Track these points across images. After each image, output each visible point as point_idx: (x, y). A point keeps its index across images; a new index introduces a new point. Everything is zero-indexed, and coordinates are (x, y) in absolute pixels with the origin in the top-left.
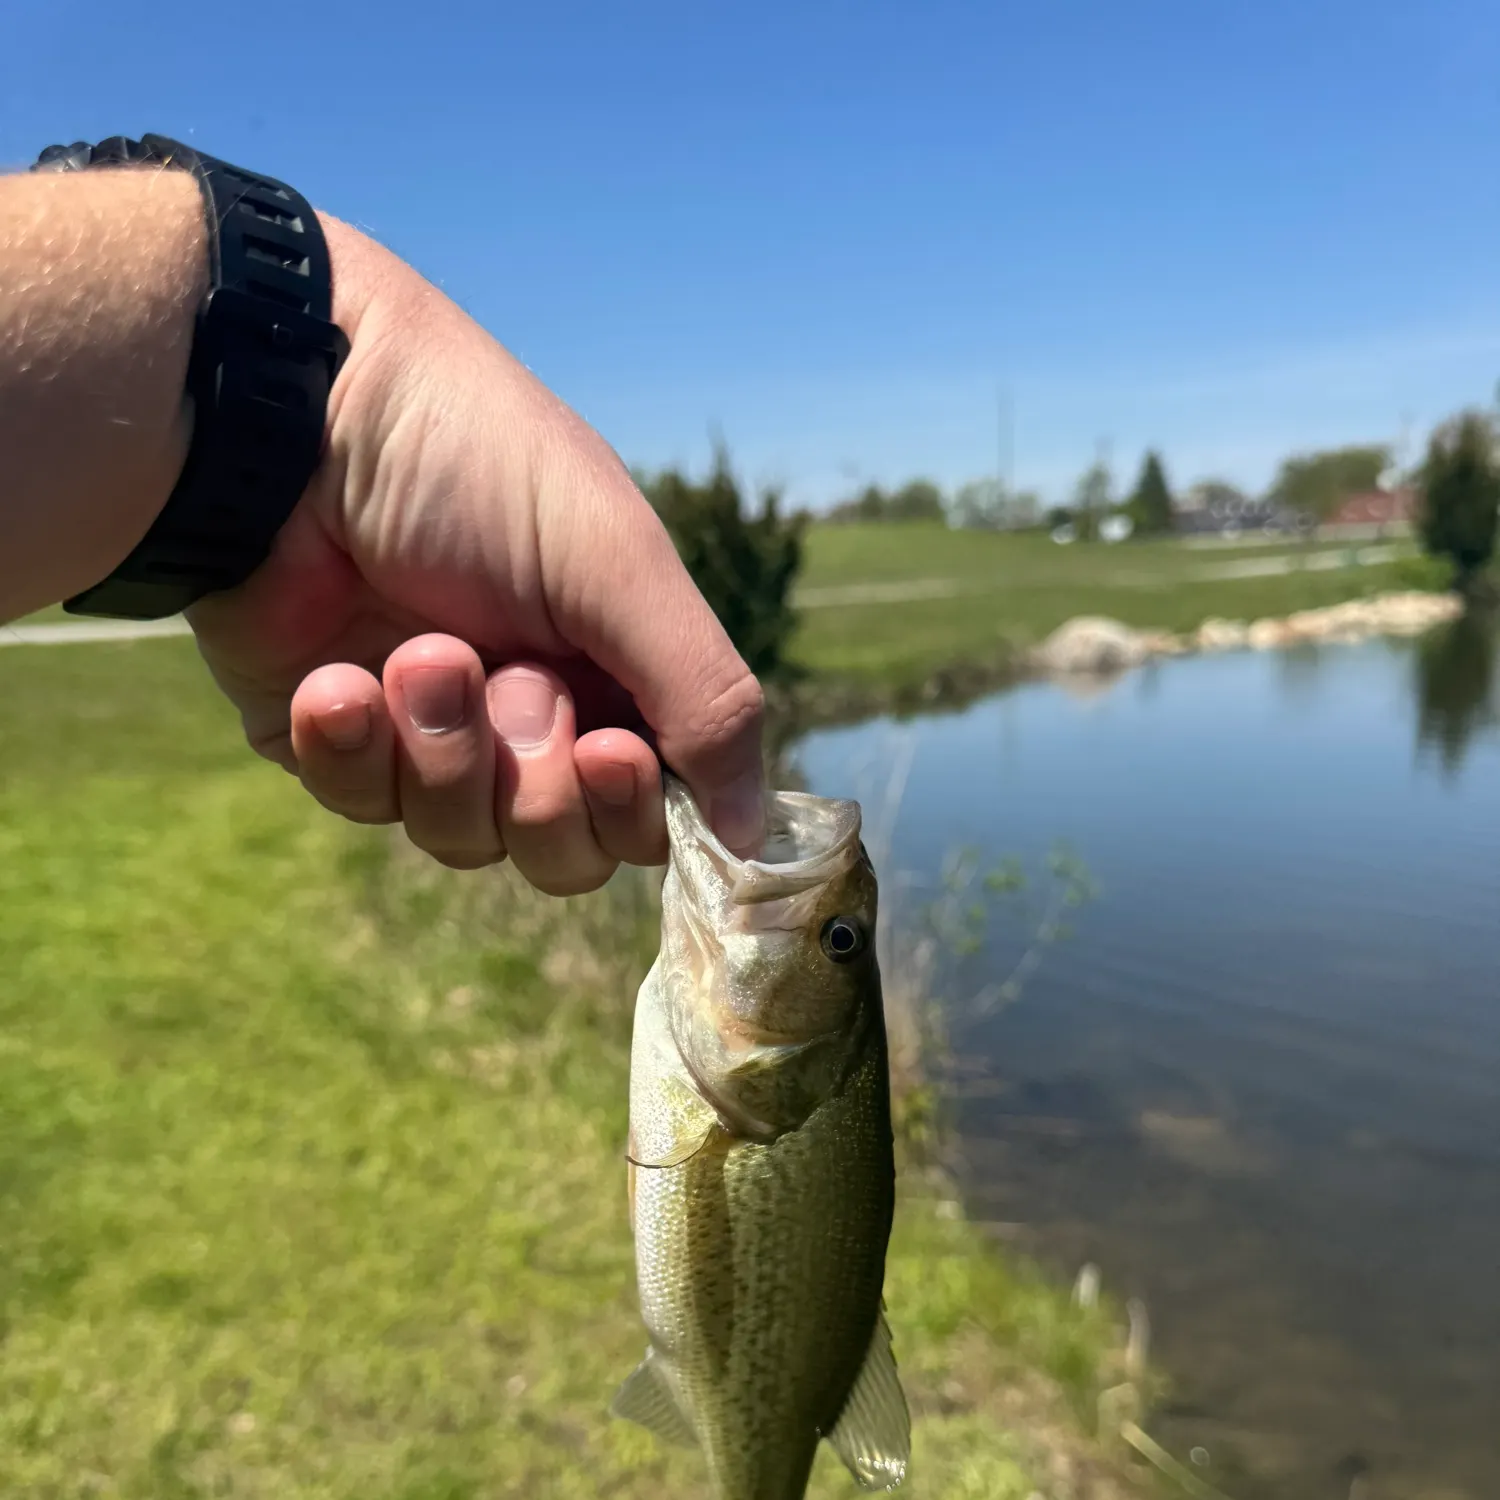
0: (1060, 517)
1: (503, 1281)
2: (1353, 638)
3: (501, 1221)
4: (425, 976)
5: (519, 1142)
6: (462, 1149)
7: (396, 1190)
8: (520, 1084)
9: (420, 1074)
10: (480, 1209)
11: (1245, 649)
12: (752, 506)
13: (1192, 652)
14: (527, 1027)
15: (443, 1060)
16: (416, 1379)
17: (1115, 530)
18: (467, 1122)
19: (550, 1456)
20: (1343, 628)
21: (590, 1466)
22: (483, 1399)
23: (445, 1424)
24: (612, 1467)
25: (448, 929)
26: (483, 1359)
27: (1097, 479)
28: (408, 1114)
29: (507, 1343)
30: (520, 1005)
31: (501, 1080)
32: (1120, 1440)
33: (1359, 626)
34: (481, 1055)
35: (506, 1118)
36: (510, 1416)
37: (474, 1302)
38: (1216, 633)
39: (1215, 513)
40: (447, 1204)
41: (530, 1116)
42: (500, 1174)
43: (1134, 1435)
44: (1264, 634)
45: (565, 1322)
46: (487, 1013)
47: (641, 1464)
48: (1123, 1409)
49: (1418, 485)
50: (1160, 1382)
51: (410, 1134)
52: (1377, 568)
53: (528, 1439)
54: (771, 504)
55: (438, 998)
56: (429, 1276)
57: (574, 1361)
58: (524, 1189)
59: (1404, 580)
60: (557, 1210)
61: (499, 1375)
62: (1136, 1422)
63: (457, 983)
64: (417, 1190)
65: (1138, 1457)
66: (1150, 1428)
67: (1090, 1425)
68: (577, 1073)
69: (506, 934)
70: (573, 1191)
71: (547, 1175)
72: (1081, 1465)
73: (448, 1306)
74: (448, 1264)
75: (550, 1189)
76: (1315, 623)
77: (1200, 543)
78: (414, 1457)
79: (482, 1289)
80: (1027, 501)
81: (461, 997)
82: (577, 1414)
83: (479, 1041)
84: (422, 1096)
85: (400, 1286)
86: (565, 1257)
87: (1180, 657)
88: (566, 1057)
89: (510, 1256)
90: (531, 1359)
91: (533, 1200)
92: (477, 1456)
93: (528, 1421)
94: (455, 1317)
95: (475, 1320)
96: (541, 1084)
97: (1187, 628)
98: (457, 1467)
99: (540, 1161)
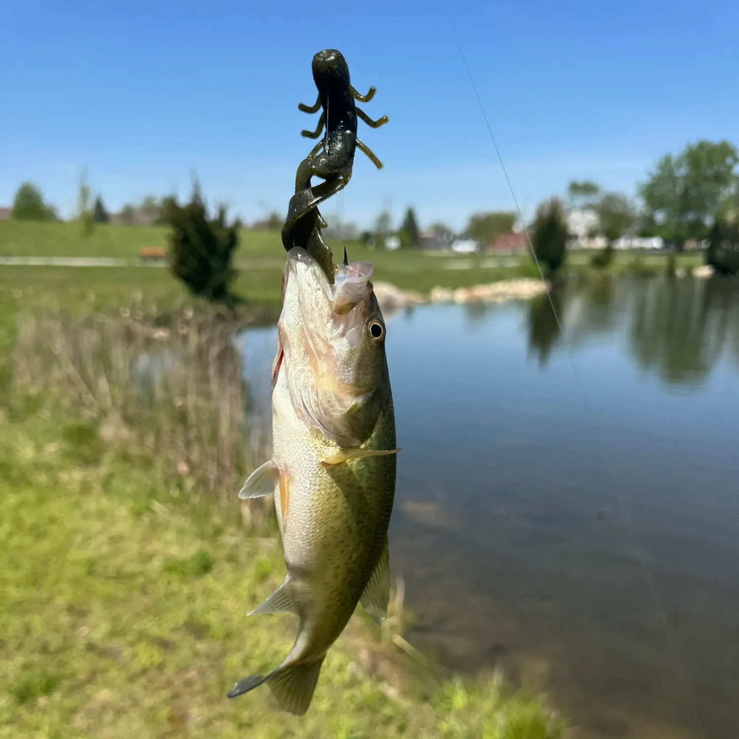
0: (367, 237)
1: (76, 582)
2: (500, 300)
3: (75, 555)
4: (32, 436)
5: (85, 516)
6: (53, 520)
7: (16, 540)
8: (85, 488)
9: (29, 484)
10: (63, 549)
11: (451, 303)
12: (212, 213)
13: (428, 303)
14: (90, 461)
15: (42, 478)
16: (28, 630)
17: (393, 244)
18: (55, 507)
19: (102, 663)
20: (496, 295)
21: (124, 667)
22: (65, 638)
23: (44, 649)
24: (136, 666)
25: (45, 414)
26: (65, 619)
27: (384, 219)
28: (23, 504)
29: (78, 612)
30: (85, 450)
31: (76, 487)
32: (391, 643)
33: (504, 294)
34: (64, 476)
35: (77, 505)
36: (80, 644)
37: (60, 593)
38: (439, 294)
39: (439, 240)
40: (44, 546)
41: (91, 504)
42: (74, 532)
43: (399, 640)
44: (461, 295)
45: (110, 601)
46: (67, 455)
47: (152, 664)
48: (393, 628)
49: (532, 232)
50: (411, 616)
51: (23, 513)
52: (512, 269)
53: (90, 656)
54: (222, 213)
55: (39, 448)
56: (35, 580)
57: (115, 619)
58: (87, 539)
59: (524, 273)
60: (105, 549)
61: (74, 626)
62: (398, 634)
63: (50, 441)
64: (28, 540)
65: (401, 650)
66: (405, 637)
67: (378, 637)
68: (116, 483)
69: (78, 415)
70: (115, 540)
71: (100, 533)
72: (373, 655)
73: (45, 595)
74: (46, 575)
75: (103, 538)
76: (484, 292)
77: (432, 253)
78: (26, 667)
79: (64, 586)
80: (351, 227)
81: (52, 449)
82: (116, 643)
83: (62, 468)
84: (29, 495)
85: (17, 586)
86: (111, 571)
87: (421, 305)
88: (111, 476)
89: (80, 571)
90: (92, 619)
91: (93, 544)
92: (62, 664)
93: (91, 647)
94: (49, 600)
95: (61, 601)
96: (97, 488)
97: (426, 291)
98: (51, 670)
99: (96, 526)
